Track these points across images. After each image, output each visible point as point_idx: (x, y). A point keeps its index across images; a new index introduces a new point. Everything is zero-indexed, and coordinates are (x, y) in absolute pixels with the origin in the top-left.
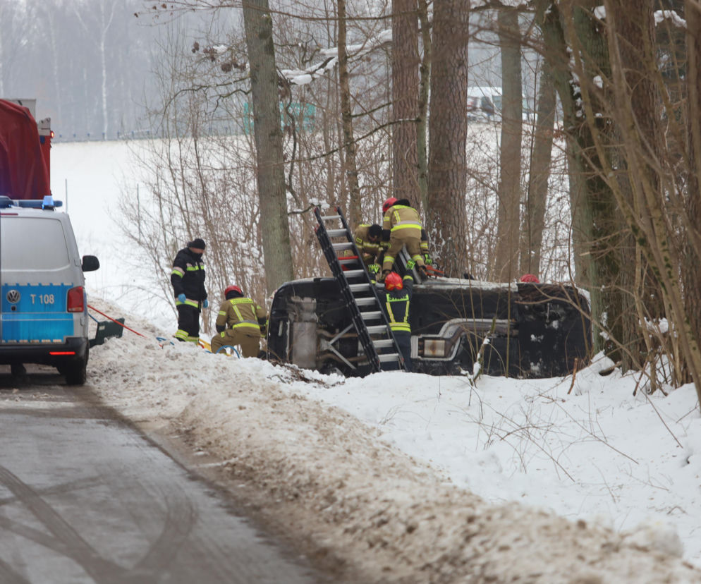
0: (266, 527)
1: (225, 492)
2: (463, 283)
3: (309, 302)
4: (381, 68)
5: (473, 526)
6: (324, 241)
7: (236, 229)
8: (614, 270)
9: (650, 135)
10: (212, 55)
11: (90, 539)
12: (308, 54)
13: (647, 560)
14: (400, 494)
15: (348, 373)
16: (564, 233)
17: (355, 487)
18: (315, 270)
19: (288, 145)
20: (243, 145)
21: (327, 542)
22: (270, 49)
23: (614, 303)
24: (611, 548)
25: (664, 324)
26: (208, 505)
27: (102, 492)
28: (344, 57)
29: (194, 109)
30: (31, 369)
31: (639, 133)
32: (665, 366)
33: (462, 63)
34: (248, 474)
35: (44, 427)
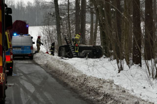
0: (57, 79)
1: (52, 75)
2: (85, 45)
3: (64, 48)
4: (74, 16)
5: (85, 79)
6: (66, 40)
7: (54, 38)
8: (106, 44)
9: (110, 26)
10: (51, 14)
11: (33, 81)
12: (64, 14)
13: (109, 84)
14: (76, 75)
15: (69, 58)
16: (99, 39)
17: (69, 74)
18: (65, 44)
19: (61, 27)
20: (55, 27)
21: (66, 81)
22: (59, 14)
23: (106, 48)
24: (104, 82)
25: (112, 51)
26: (49, 76)
27: (35, 74)
28: (69, 15)
29: (48, 22)
30: (26, 57)
31: (109, 25)
32: (112, 57)
33: (85, 15)
34: (55, 72)
35: (27, 65)
